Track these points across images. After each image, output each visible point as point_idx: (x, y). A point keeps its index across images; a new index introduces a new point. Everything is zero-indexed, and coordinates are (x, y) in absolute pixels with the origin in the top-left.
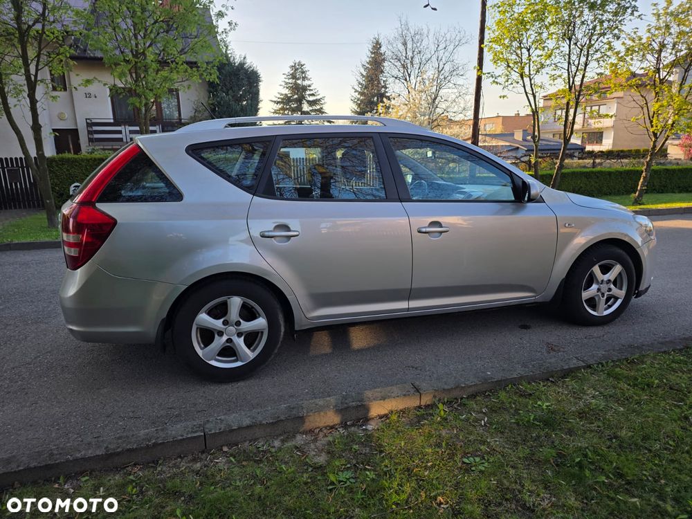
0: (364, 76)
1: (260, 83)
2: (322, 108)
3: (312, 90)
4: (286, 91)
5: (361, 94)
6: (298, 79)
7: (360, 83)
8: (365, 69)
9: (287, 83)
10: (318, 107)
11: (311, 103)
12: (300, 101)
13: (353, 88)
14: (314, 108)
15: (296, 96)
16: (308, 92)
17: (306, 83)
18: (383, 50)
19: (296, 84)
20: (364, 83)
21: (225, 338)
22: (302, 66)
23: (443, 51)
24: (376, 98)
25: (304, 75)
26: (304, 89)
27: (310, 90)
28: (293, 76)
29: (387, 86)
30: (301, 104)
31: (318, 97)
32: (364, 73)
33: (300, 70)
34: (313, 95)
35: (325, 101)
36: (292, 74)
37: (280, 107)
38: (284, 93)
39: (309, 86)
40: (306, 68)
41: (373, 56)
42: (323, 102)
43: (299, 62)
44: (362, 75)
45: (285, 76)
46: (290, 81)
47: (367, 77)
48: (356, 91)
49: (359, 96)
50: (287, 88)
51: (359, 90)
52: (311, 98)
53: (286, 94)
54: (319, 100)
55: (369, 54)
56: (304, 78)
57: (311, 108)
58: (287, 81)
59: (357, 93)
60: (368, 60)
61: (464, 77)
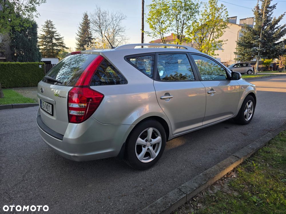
0: (81, 29)
1: (37, 29)
2: (63, 42)
3: (57, 33)
4: (44, 33)
5: (80, 36)
6: (50, 28)
7: (79, 32)
8: (81, 26)
9: (44, 30)
10: (60, 41)
11: (57, 39)
12: (51, 38)
13: (76, 34)
14: (58, 42)
15: (49, 36)
16: (55, 34)
17: (54, 30)
18: (89, 18)
19: (49, 30)
20: (81, 32)
21: (147, 148)
22: (51, 22)
23: (115, 21)
24: (87, 39)
25: (52, 26)
26: (53, 33)
27: (56, 33)
28: (47, 27)
29: (92, 34)
30: (52, 39)
31: (60, 37)
32: (81, 28)
33: (50, 24)
34: (58, 36)
35: (64, 39)
36: (46, 26)
37: (41, 40)
38: (43, 34)
39: (55, 32)
40: (53, 23)
41: (84, 20)
42: (62, 39)
43: (50, 20)
44: (80, 28)
45: (43, 26)
46: (46, 29)
47: (82, 29)
48: (78, 35)
49: (79, 37)
50: (44, 32)
51: (79, 35)
52: (57, 37)
53: (44, 35)
54: (61, 38)
55: (83, 19)
56: (52, 28)
57: (57, 42)
58: (44, 28)
59: (78, 36)
60: (82, 22)
61: (124, 33)
